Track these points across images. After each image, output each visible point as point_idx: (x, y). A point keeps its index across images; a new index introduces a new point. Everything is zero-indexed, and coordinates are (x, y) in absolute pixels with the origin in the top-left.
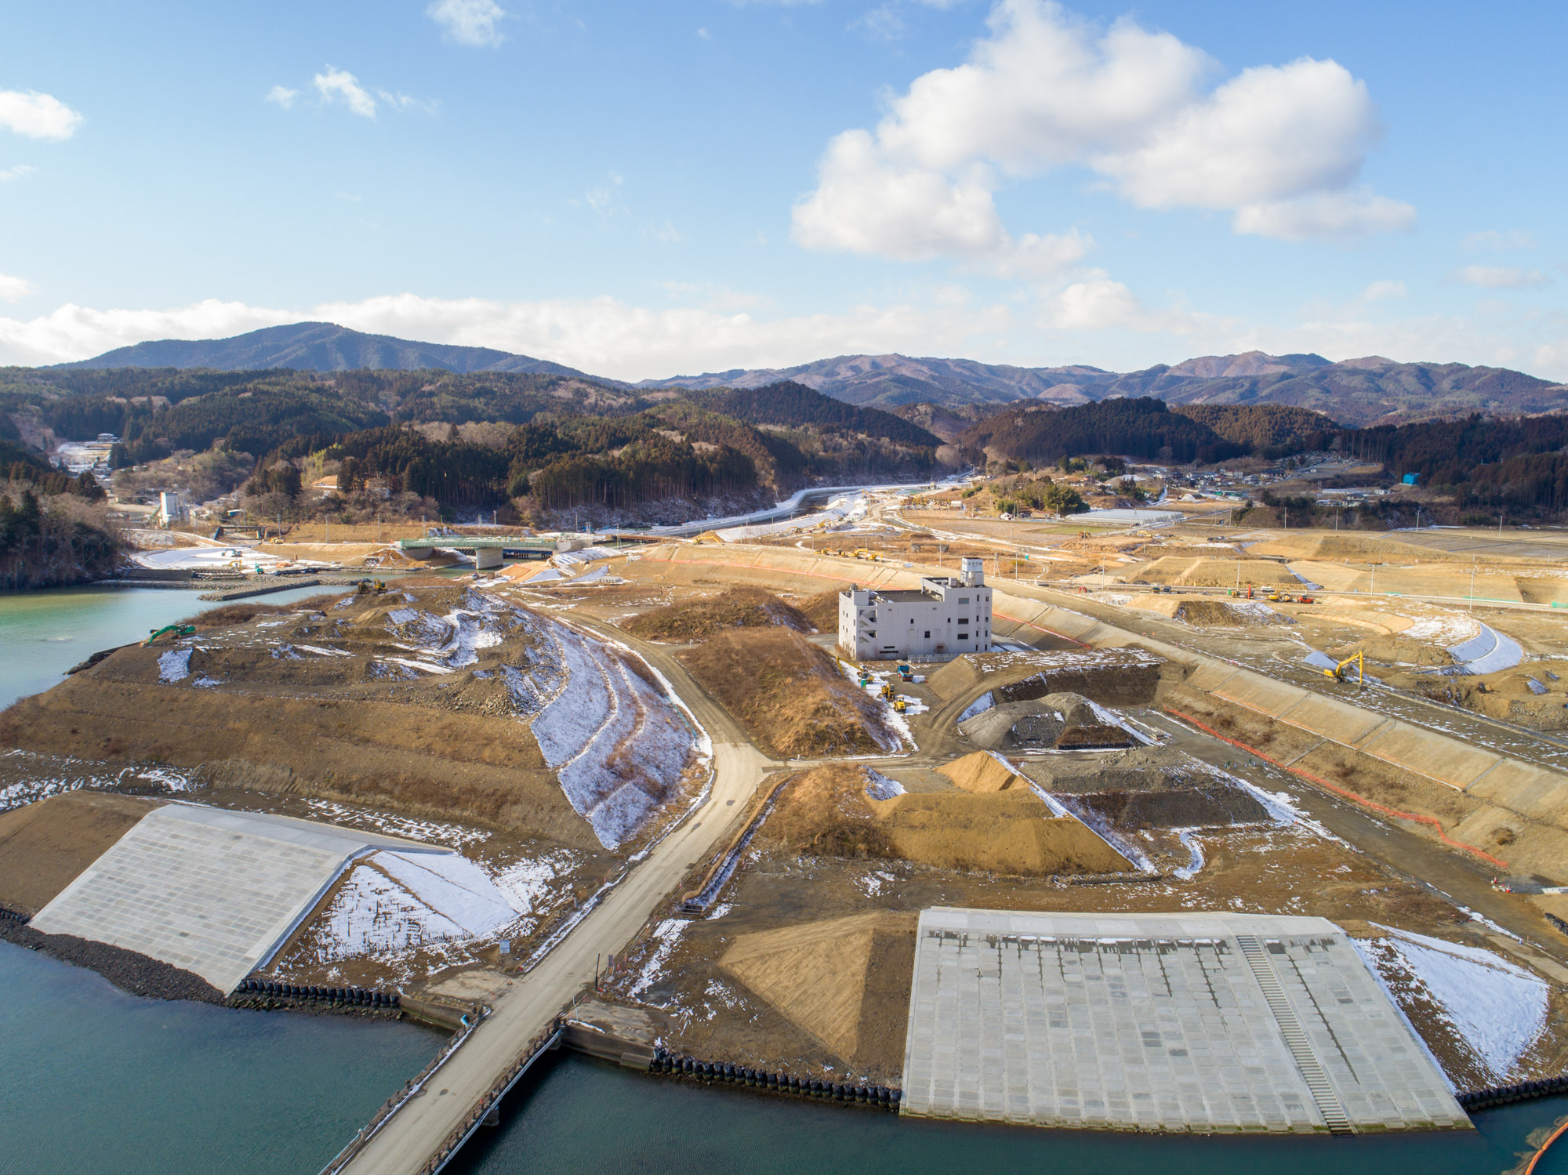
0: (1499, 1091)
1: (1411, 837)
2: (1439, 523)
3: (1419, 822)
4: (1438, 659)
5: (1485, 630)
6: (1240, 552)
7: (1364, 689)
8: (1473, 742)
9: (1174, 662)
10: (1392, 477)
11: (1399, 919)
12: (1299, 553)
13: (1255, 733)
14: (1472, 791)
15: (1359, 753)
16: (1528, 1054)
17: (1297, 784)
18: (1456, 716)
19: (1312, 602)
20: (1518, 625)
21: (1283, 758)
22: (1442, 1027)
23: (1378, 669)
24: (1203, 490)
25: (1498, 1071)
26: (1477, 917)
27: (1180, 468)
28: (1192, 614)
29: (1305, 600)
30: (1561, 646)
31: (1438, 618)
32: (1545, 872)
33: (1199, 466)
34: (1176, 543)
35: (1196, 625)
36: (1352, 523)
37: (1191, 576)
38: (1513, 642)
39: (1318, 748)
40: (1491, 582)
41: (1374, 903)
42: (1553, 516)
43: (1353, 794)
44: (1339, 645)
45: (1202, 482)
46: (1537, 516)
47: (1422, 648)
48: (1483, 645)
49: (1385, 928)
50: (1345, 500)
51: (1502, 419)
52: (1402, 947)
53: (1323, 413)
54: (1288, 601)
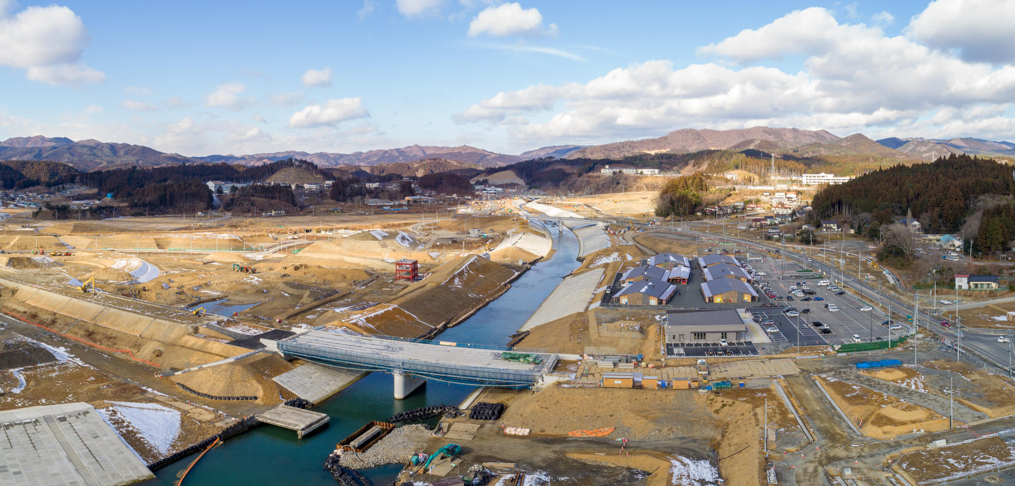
0: (164, 460)
1: (120, 360)
2: (122, 215)
3: (123, 353)
4: (126, 278)
5: (144, 263)
6: (37, 232)
7: (95, 294)
8: (142, 314)
9: (7, 288)
10: (102, 195)
11: (117, 397)
12: (64, 232)
13: (48, 320)
14: (143, 336)
15: (95, 325)
16: (175, 442)
17: (68, 342)
18: (134, 303)
19: (70, 255)
20: (157, 260)
21: (61, 331)
22: (139, 440)
23: (100, 284)
24: (19, 202)
25: (164, 452)
26: (150, 390)
27: (7, 191)
28: (15, 264)
29: (68, 254)
30: (174, 267)
31: (125, 259)
32: (175, 366)
33: (16, 190)
34: (6, 229)
35: (17, 269)
36: (86, 216)
37: (14, 245)
38: (156, 268)
39: (77, 324)
40: (145, 241)
41: (105, 392)
42: (167, 211)
43: (93, 344)
44: (84, 275)
45: (18, 198)
46: (161, 211)
47: (119, 273)
48: (143, 270)
49: (111, 402)
50: (82, 206)
51: (145, 169)
52: (119, 409)
53: (71, 165)
54: (60, 255)
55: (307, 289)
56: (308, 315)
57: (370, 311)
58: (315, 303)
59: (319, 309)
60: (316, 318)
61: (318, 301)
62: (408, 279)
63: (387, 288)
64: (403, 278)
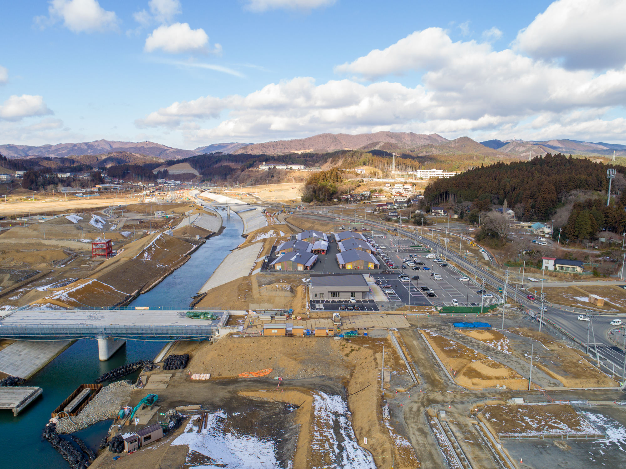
55: (6, 273)
56: (11, 297)
57: (71, 286)
58: (17, 285)
59: (21, 290)
60: (19, 299)
61: (20, 283)
62: (104, 256)
63: (85, 264)
64: (99, 255)
